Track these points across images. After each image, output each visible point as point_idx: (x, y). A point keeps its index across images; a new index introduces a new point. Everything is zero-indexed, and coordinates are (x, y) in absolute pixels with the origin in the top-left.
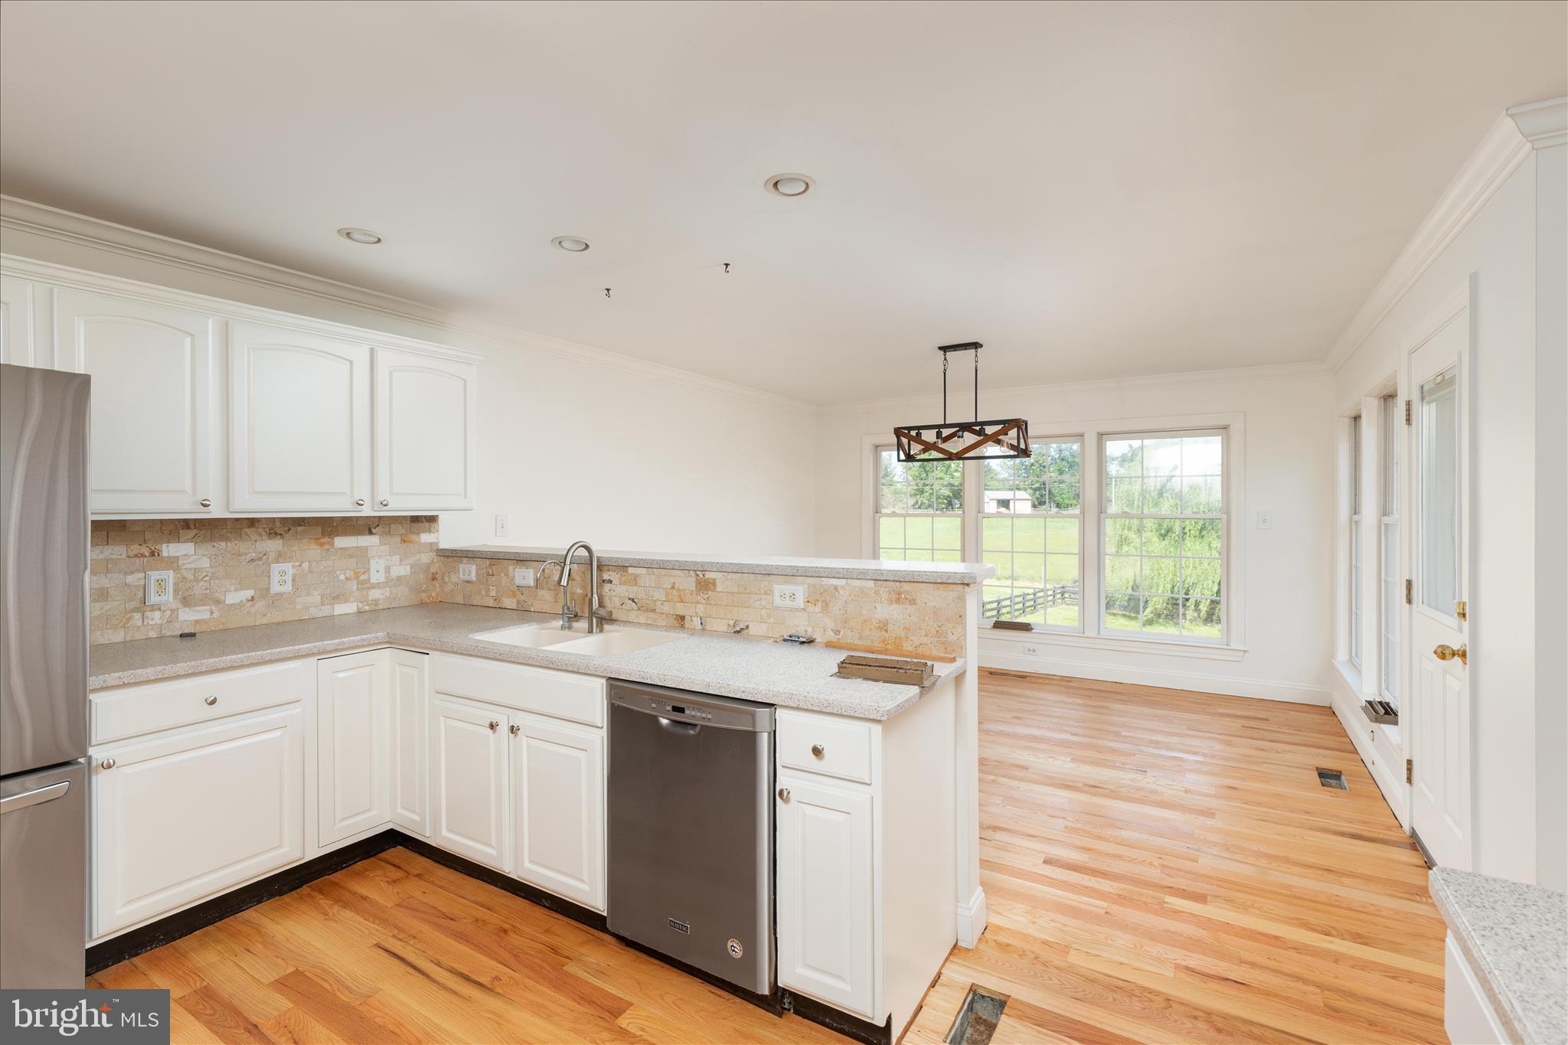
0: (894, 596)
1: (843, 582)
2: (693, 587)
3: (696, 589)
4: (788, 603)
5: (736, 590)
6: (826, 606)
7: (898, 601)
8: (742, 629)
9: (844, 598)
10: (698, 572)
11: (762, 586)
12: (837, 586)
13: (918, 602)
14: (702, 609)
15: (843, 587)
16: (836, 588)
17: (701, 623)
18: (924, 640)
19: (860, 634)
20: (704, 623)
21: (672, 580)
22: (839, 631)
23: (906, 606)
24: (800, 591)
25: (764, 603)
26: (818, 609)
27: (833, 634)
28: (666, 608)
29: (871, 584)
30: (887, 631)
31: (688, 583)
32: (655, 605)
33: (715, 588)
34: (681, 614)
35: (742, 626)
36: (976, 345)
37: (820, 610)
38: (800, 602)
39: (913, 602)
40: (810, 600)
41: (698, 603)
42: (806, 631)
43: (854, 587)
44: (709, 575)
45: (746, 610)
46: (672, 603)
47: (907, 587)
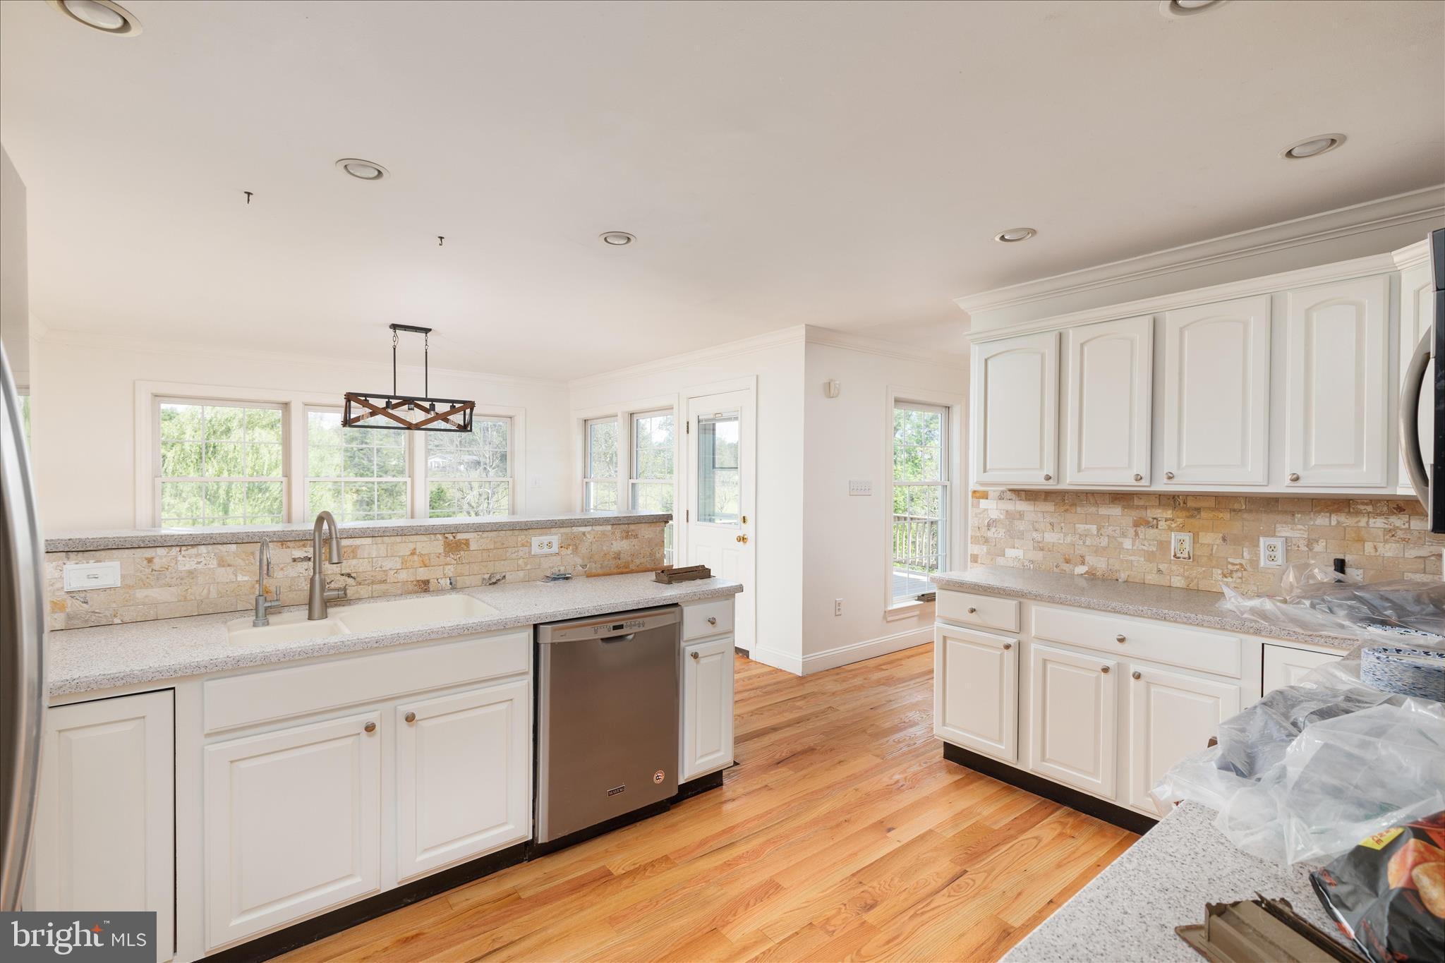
0: (625, 534)
1: (588, 529)
2: (441, 551)
3: (444, 551)
4: (546, 550)
5: (492, 547)
6: (576, 548)
7: (627, 537)
8: (499, 580)
9: (590, 540)
10: (446, 535)
11: (519, 539)
12: (585, 532)
13: (639, 536)
14: (453, 570)
15: (589, 532)
16: (584, 534)
17: (451, 584)
18: (642, 560)
19: (601, 564)
20: (454, 583)
21: (411, 546)
22: (586, 566)
23: (631, 540)
24: (555, 538)
25: (521, 553)
26: (569, 551)
27: (581, 568)
28: (403, 576)
29: (609, 528)
30: (619, 559)
31: (437, 546)
32: (386, 575)
33: (468, 547)
34: (425, 578)
35: (498, 577)
36: (427, 331)
37: (571, 552)
38: (555, 549)
39: (636, 536)
40: (563, 545)
41: (446, 564)
42: (559, 571)
43: (598, 531)
44: (459, 536)
45: (502, 562)
46: (411, 570)
47: (632, 527)
